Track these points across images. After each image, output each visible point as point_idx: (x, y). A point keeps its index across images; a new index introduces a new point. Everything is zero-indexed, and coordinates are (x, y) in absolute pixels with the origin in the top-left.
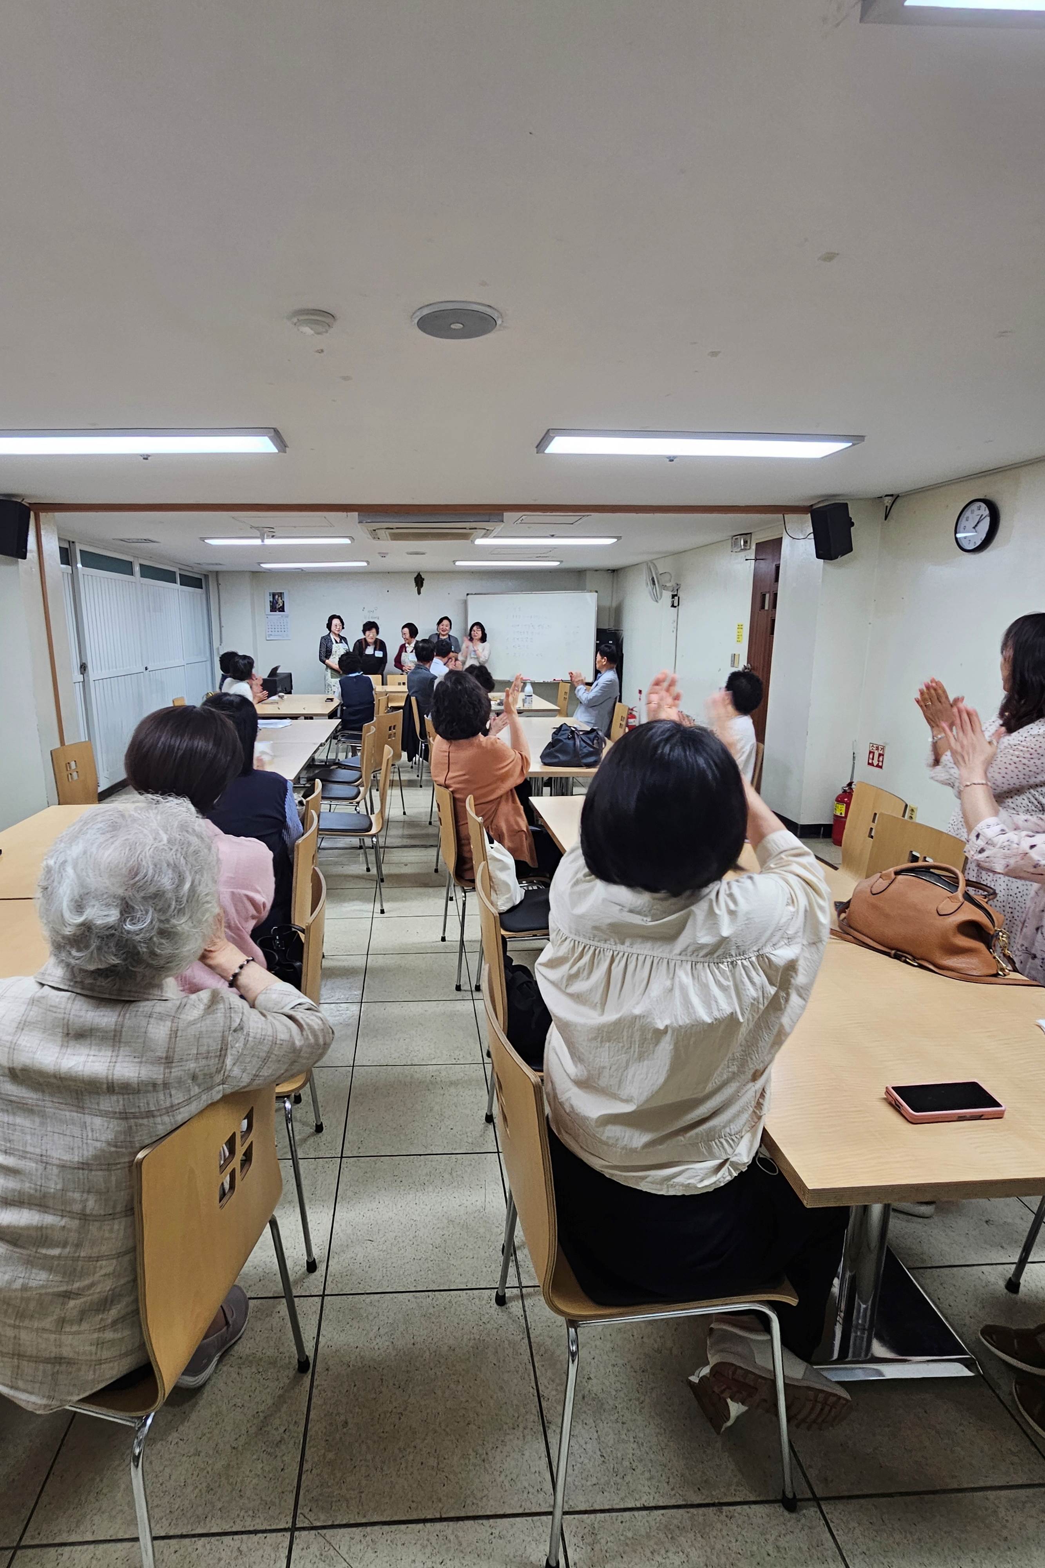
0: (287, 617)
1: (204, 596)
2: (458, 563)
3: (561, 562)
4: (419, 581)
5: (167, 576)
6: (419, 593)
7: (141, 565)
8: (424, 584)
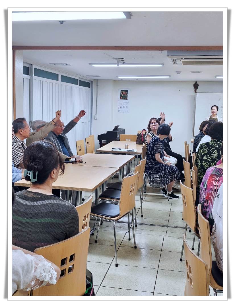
0: (128, 102)
1: (90, 91)
4: (196, 86)
5: (74, 81)
6: (196, 92)
7: (62, 76)
8: (198, 88)
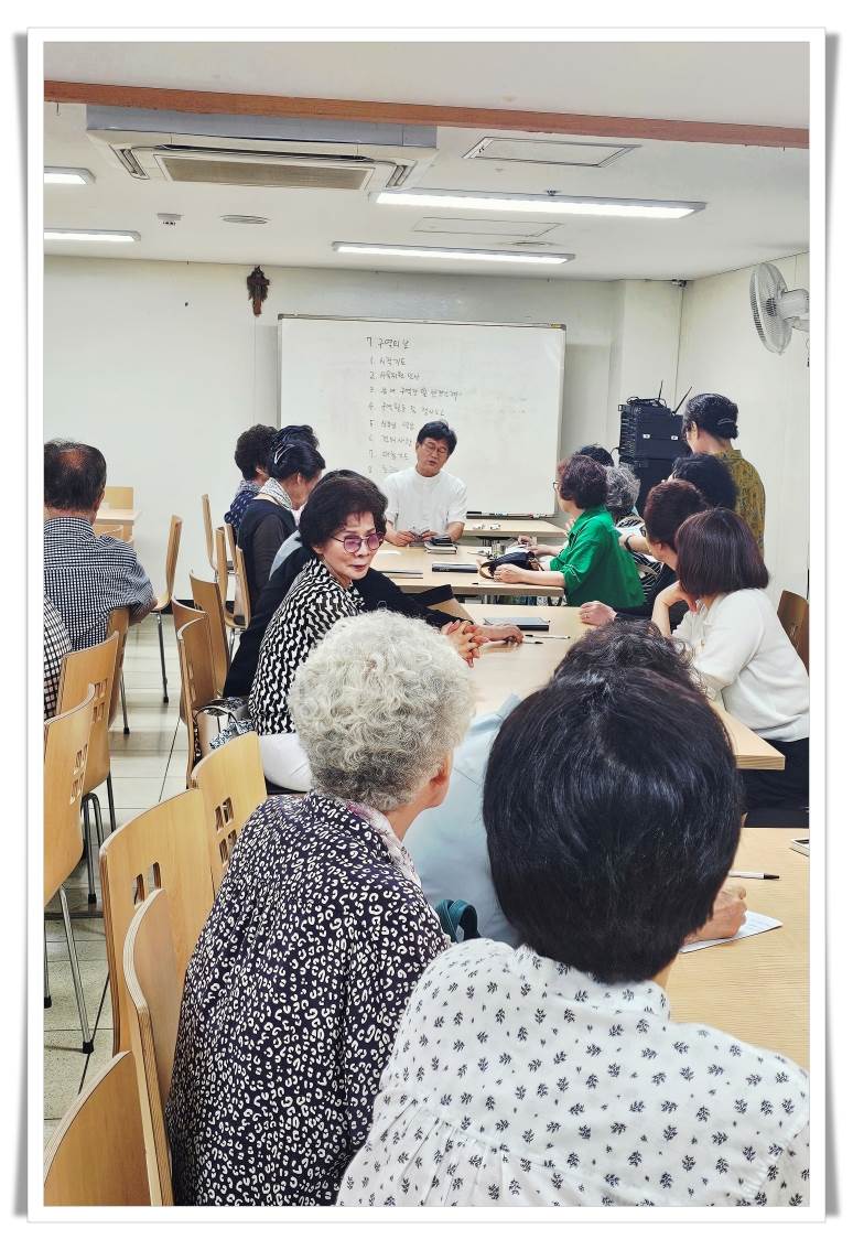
2: (343, 249)
3: (571, 257)
4: (258, 285)
6: (257, 311)
8: (268, 294)
